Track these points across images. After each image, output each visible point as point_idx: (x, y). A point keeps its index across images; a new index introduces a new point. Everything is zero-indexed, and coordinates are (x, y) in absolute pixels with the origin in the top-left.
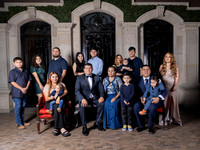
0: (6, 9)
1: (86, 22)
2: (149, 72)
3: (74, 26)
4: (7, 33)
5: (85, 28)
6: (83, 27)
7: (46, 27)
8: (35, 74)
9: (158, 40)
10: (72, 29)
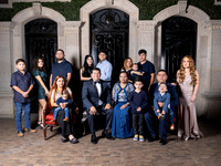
0: (10, 6)
1: (96, 20)
2: (165, 78)
3: (83, 24)
4: (11, 32)
5: (95, 27)
6: (92, 26)
7: (52, 25)
8: (38, 78)
9: (179, 40)
10: (80, 28)
